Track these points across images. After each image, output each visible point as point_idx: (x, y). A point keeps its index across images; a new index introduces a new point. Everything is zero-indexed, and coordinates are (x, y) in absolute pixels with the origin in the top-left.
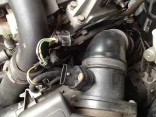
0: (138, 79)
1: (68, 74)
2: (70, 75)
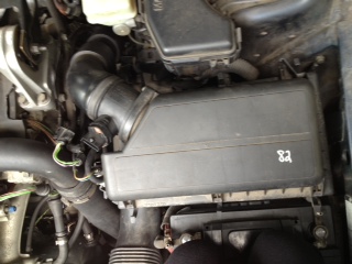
1: (91, 140)
2: (93, 139)
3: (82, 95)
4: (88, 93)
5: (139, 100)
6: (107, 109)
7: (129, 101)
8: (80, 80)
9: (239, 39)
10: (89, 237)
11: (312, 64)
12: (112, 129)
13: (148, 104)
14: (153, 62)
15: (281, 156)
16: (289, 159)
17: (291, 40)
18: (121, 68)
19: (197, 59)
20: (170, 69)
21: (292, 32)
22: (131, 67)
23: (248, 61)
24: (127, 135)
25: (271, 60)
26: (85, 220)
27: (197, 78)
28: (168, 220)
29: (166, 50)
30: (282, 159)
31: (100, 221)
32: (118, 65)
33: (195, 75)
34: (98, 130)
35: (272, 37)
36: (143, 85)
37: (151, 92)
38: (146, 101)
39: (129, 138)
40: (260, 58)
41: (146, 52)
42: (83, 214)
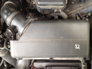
0: (32, 6)
1: (7, 34)
2: (8, 34)
3: (5, 17)
4: (8, 16)
5: (27, 21)
6: (14, 23)
7: (23, 21)
8: (5, 11)
9: (67, 3)
10: (5, 66)
11: (86, 16)
12: (16, 31)
13: (30, 23)
14: (33, 9)
15: (76, 47)
16: (79, 48)
17: (81, 7)
18: (22, 10)
19: (50, 8)
20: (39, 11)
21: (82, 4)
22: (26, 10)
23: (65, 12)
24: (21, 34)
25: (72, 13)
26: (4, 60)
27: (48, 16)
28: (33, 64)
29: (39, 3)
30: (76, 48)
31: (9, 61)
32: (21, 9)
33: (48, 15)
34: (10, 31)
35: (75, 5)
36: (29, 16)
37: (32, 19)
38: (29, 22)
39: (22, 35)
40: (69, 12)
41: (31, 5)
42: (3, 59)
